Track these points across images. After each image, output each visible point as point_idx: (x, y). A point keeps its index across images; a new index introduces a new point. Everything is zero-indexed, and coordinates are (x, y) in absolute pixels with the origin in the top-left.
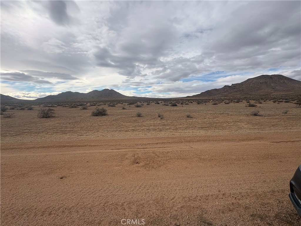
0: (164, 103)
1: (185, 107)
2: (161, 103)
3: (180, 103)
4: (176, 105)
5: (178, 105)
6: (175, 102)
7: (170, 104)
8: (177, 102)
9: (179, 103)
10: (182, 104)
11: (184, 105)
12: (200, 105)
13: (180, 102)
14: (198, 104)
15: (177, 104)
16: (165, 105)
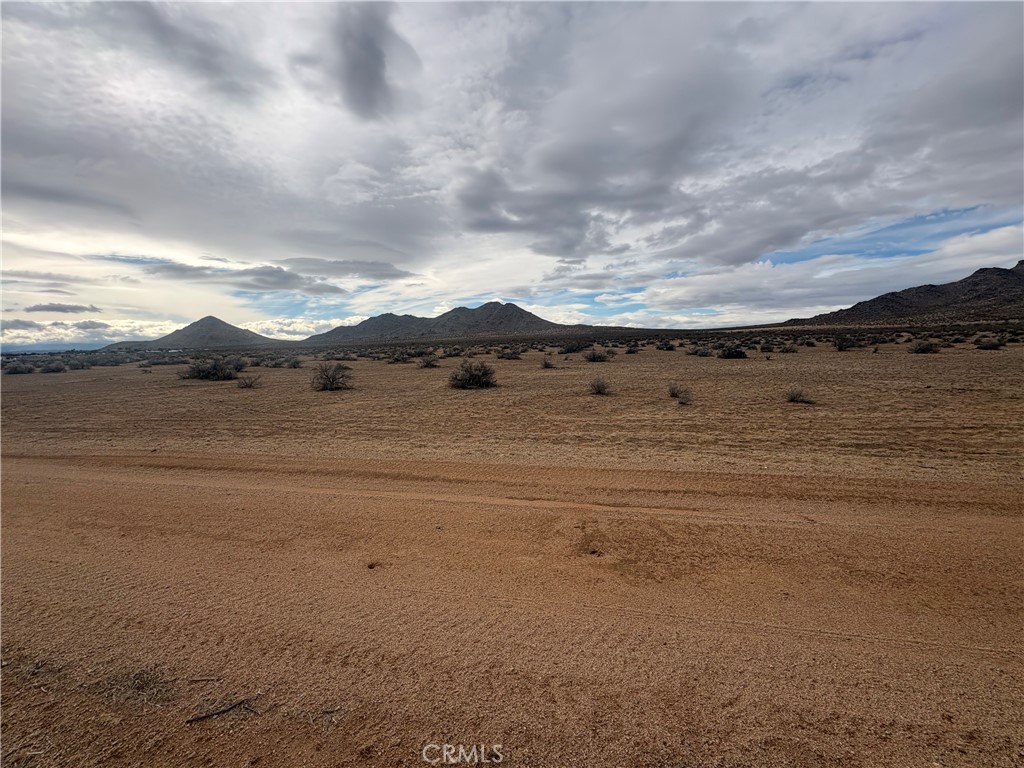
0: (692, 347)
1: (779, 363)
2: (682, 348)
3: (758, 346)
4: (741, 355)
5: (748, 353)
6: (738, 342)
7: (716, 351)
8: (744, 344)
9: (754, 348)
10: (766, 349)
11: (773, 356)
12: (850, 354)
13: (758, 343)
14: (840, 349)
15: (744, 349)
16: (695, 353)
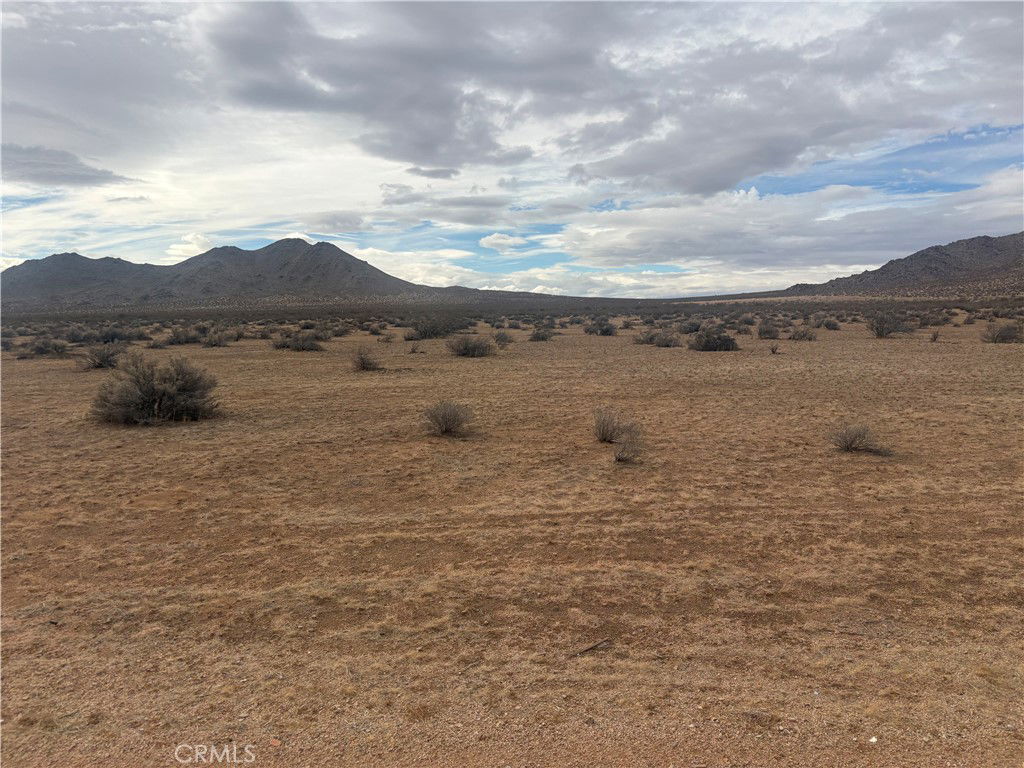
0: (645, 328)
1: (792, 362)
2: (629, 332)
3: (753, 329)
4: (727, 345)
5: (740, 340)
6: (718, 321)
7: (686, 337)
8: (729, 324)
9: (747, 332)
10: (767, 334)
11: (783, 346)
12: (897, 343)
13: (750, 323)
14: (880, 335)
15: (730, 333)
16: (650, 341)
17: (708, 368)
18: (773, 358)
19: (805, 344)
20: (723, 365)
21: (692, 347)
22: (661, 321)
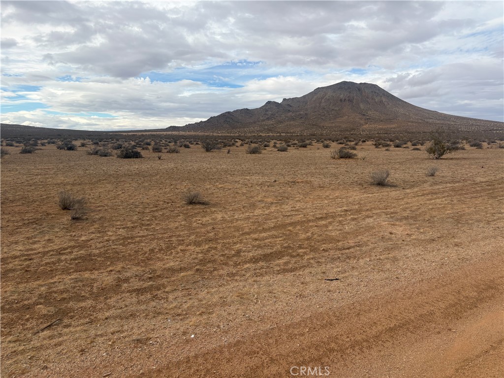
0: (93, 147)
1: (169, 163)
2: (84, 149)
3: (150, 147)
4: (137, 155)
5: (143, 153)
6: (133, 143)
7: (115, 151)
8: (138, 145)
9: (147, 149)
10: (157, 150)
11: (164, 156)
13: (149, 144)
14: (208, 150)
15: (139, 150)
16: (96, 153)
17: (126, 167)
18: (159, 162)
19: (175, 155)
20: (134, 165)
21: (118, 157)
22: (102, 143)
